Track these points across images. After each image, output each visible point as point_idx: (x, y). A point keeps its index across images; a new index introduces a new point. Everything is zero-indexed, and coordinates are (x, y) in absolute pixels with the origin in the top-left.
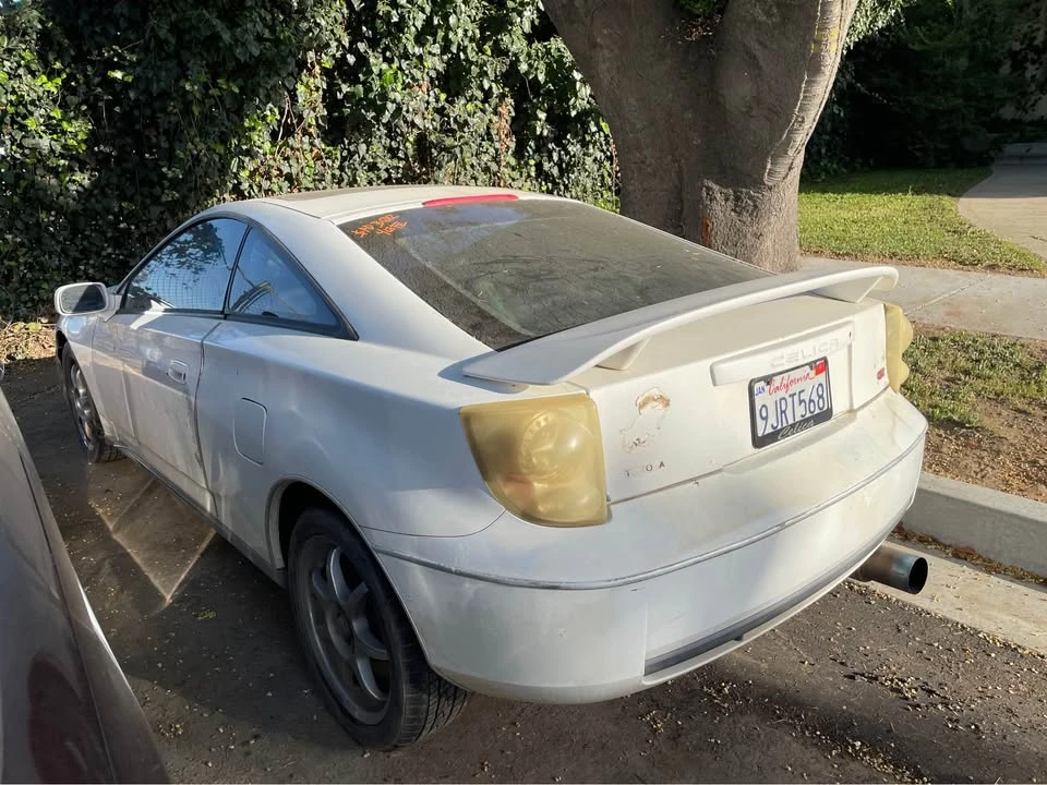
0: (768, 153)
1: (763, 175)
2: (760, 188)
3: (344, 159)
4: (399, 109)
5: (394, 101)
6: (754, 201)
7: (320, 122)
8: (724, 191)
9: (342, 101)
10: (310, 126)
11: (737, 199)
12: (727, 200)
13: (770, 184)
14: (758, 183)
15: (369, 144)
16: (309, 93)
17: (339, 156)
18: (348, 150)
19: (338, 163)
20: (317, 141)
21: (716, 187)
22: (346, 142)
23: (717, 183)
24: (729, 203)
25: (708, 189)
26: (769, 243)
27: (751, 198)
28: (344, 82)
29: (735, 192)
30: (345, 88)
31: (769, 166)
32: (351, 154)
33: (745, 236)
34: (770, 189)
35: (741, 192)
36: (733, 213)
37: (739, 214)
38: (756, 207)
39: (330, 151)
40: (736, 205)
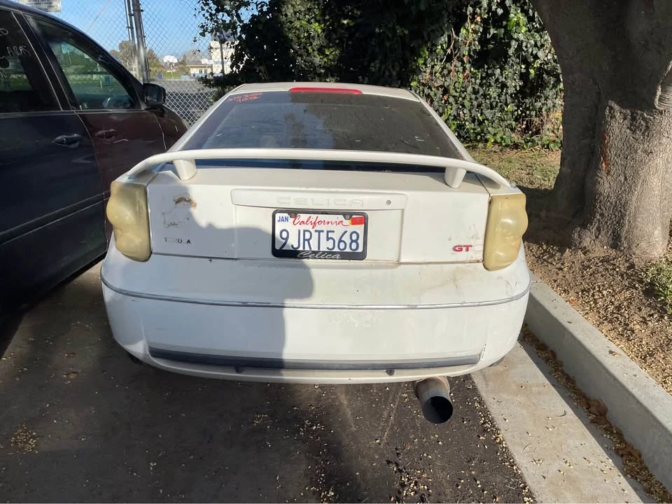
0: (658, 82)
1: (654, 100)
2: (652, 112)
3: (482, 78)
4: (520, 46)
5: (517, 40)
6: (647, 123)
7: (472, 53)
8: (624, 111)
9: (489, 39)
10: (464, 56)
11: (634, 119)
12: (625, 119)
13: (661, 109)
14: (650, 107)
15: (502, 69)
16: (469, 34)
17: (480, 76)
18: (487, 72)
19: (478, 81)
20: (468, 66)
21: (616, 107)
22: (486, 67)
23: (618, 104)
24: (626, 122)
25: (611, 108)
26: (659, 161)
27: (644, 119)
28: (493, 28)
29: (632, 113)
30: (492, 31)
31: (659, 93)
32: (489, 76)
33: (636, 152)
34: (661, 113)
35: (637, 114)
36: (628, 131)
37: (634, 132)
38: (647, 127)
39: (475, 73)
40: (631, 124)
